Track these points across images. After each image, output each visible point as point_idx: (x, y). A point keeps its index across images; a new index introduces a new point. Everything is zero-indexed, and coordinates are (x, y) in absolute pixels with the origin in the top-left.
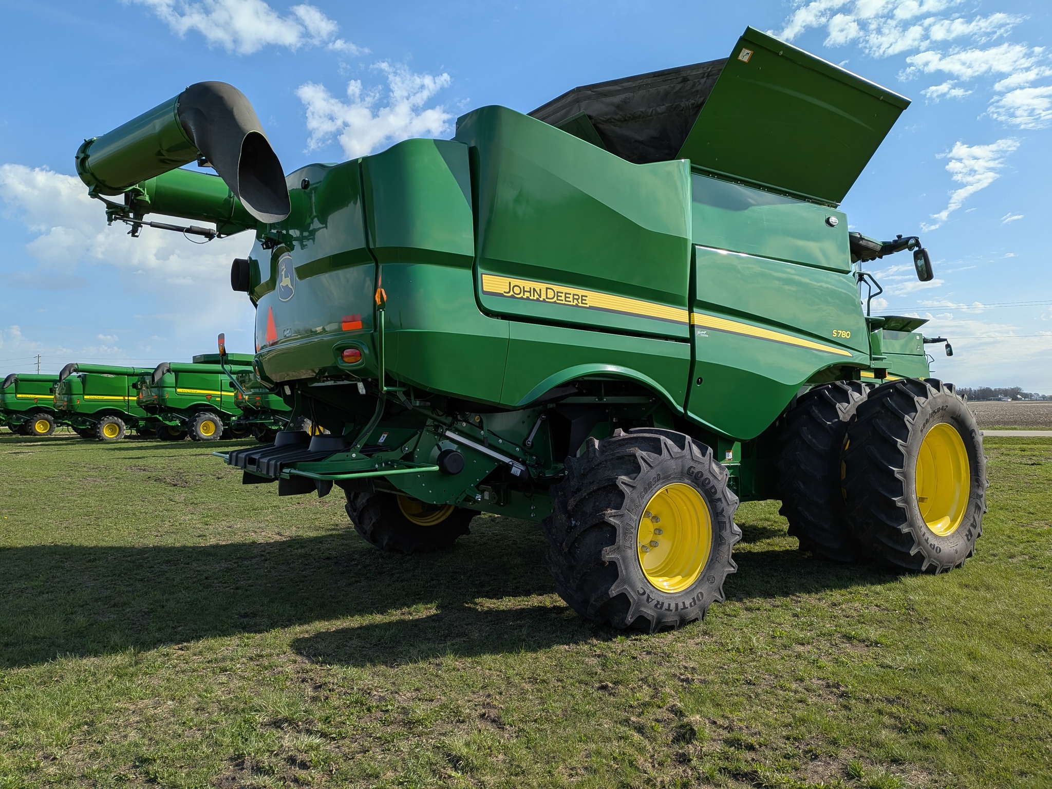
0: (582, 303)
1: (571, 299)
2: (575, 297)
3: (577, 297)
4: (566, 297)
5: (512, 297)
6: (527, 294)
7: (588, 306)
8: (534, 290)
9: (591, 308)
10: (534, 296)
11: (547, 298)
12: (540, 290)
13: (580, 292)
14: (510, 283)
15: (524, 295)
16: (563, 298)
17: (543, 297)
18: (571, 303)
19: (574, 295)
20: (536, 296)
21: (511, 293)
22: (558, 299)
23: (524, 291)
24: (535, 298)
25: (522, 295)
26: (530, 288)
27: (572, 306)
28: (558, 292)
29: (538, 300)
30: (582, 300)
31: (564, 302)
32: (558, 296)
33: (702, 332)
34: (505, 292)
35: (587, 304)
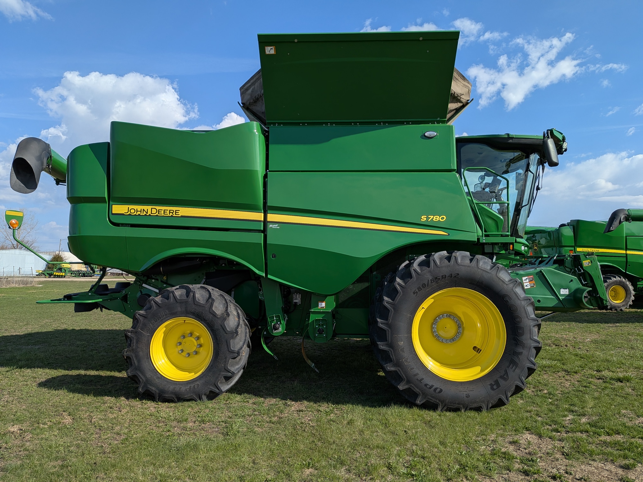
0: (176, 214)
1: (168, 213)
2: (171, 211)
3: (172, 211)
4: (164, 212)
5: (130, 215)
6: (139, 213)
7: (180, 216)
8: (144, 210)
9: (182, 216)
10: (143, 213)
11: (152, 213)
12: (147, 210)
13: (174, 209)
14: (129, 208)
15: (137, 213)
16: (163, 213)
17: (149, 213)
18: (168, 215)
19: (170, 210)
20: (145, 213)
21: (129, 213)
22: (159, 214)
23: (137, 211)
24: (144, 214)
25: (135, 213)
26: (141, 209)
27: (169, 216)
28: (159, 210)
29: (145, 215)
30: (176, 212)
31: (163, 215)
32: (159, 212)
33: (274, 225)
34: (125, 213)
35: (179, 215)
